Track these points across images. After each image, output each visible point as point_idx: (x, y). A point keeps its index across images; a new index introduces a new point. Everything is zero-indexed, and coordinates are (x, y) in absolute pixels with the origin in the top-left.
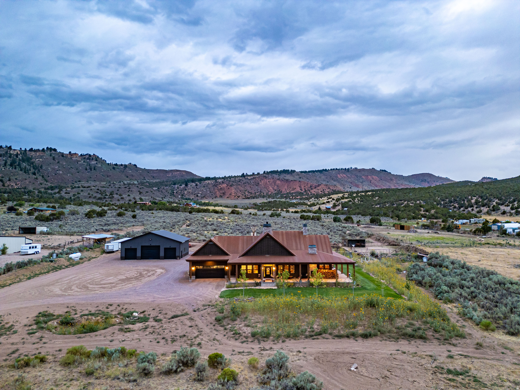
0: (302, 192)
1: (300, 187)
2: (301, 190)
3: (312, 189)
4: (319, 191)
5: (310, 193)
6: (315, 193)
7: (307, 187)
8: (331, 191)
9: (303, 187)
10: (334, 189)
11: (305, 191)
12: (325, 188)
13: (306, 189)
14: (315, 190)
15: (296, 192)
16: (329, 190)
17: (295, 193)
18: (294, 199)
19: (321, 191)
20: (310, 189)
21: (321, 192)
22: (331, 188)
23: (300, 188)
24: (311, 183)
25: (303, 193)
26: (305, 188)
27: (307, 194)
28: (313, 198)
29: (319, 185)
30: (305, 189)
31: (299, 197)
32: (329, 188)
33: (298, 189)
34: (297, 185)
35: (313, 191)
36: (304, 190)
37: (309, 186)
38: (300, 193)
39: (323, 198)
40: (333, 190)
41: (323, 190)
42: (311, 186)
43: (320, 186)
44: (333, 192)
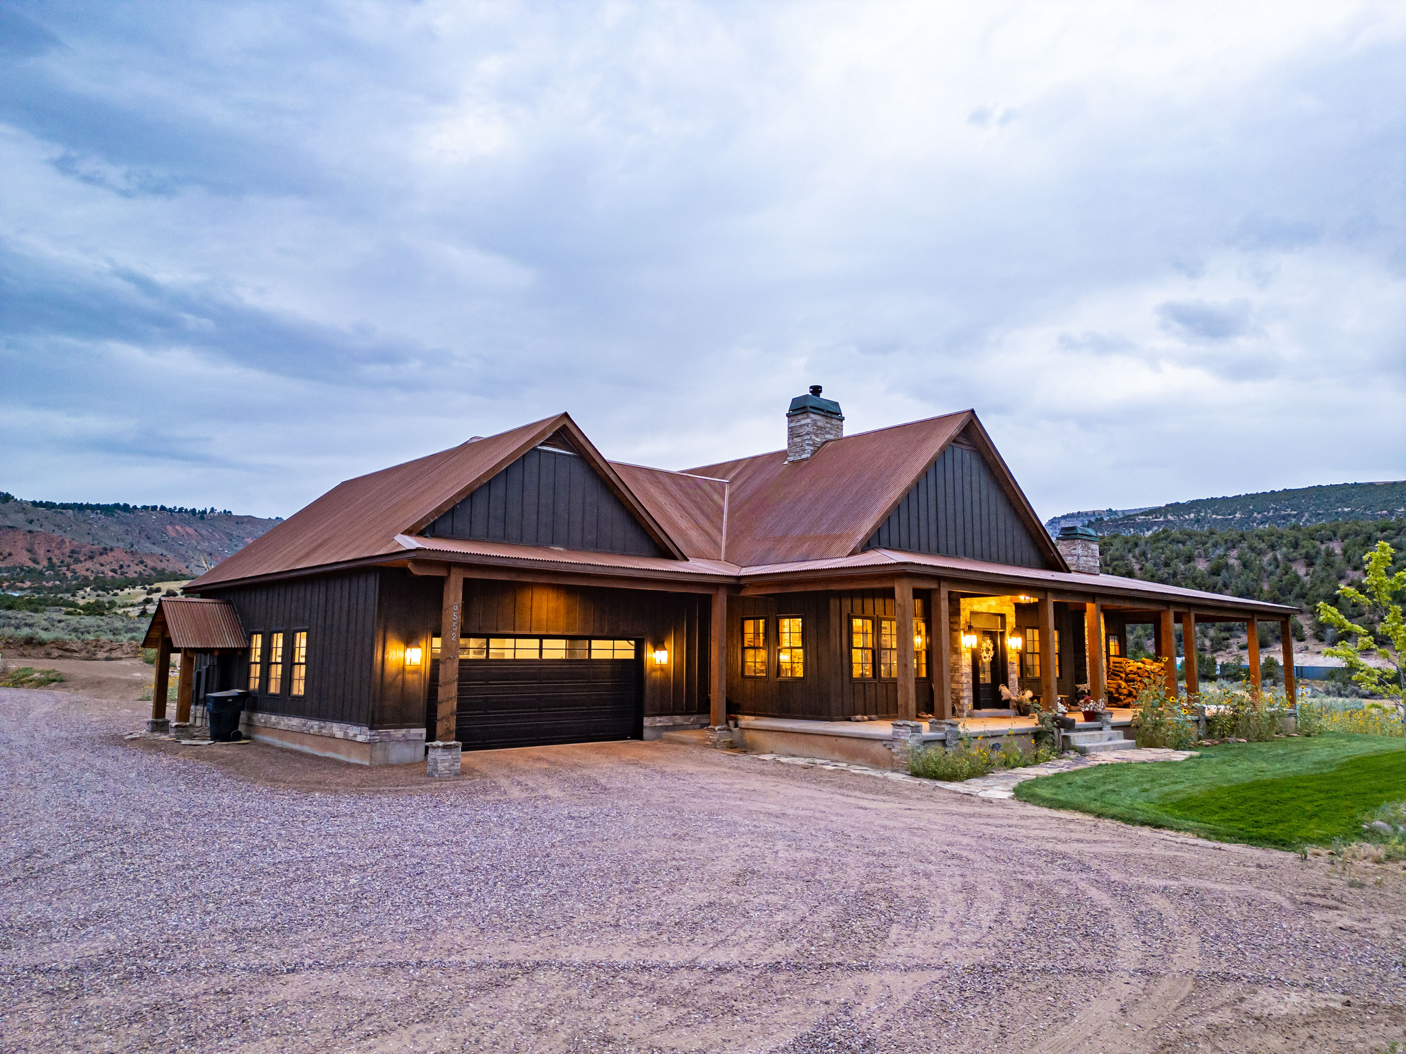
0: (39, 567)
1: (29, 551)
2: (35, 561)
3: (77, 561)
4: (107, 569)
5: (69, 574)
6: (88, 574)
7: (57, 552)
8: (148, 572)
9: (41, 552)
10: (160, 566)
11: (51, 566)
12: (126, 559)
13: (55, 560)
14: (89, 564)
15: (14, 568)
16: (140, 568)
17: (8, 570)
18: (8, 587)
19: (114, 571)
20: (67, 560)
21: (111, 574)
22: (150, 563)
23: (29, 555)
24: (75, 543)
25: (41, 573)
26: (50, 555)
27: (57, 574)
28: (88, 589)
29: (105, 551)
30: (50, 559)
31: (28, 584)
32: (142, 562)
33: (24, 559)
34: (20, 544)
35: (81, 569)
36: (45, 563)
37: (67, 551)
38: (31, 571)
39: (127, 590)
40: (154, 569)
41: (121, 567)
42: (73, 552)
43: (110, 554)
44: (154, 574)
